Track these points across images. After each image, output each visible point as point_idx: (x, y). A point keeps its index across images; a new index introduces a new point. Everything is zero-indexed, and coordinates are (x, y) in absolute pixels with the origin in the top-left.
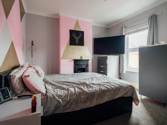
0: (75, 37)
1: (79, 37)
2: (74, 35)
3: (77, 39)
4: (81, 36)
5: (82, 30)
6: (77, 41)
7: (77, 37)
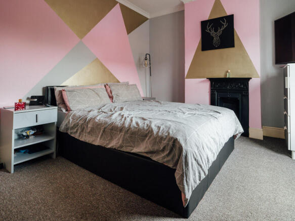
0: (213, 33)
1: (221, 29)
2: (210, 29)
3: (216, 35)
4: (225, 26)
5: (228, 13)
6: (216, 39)
7: (216, 31)
